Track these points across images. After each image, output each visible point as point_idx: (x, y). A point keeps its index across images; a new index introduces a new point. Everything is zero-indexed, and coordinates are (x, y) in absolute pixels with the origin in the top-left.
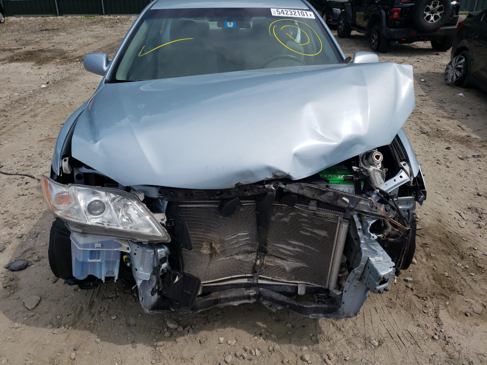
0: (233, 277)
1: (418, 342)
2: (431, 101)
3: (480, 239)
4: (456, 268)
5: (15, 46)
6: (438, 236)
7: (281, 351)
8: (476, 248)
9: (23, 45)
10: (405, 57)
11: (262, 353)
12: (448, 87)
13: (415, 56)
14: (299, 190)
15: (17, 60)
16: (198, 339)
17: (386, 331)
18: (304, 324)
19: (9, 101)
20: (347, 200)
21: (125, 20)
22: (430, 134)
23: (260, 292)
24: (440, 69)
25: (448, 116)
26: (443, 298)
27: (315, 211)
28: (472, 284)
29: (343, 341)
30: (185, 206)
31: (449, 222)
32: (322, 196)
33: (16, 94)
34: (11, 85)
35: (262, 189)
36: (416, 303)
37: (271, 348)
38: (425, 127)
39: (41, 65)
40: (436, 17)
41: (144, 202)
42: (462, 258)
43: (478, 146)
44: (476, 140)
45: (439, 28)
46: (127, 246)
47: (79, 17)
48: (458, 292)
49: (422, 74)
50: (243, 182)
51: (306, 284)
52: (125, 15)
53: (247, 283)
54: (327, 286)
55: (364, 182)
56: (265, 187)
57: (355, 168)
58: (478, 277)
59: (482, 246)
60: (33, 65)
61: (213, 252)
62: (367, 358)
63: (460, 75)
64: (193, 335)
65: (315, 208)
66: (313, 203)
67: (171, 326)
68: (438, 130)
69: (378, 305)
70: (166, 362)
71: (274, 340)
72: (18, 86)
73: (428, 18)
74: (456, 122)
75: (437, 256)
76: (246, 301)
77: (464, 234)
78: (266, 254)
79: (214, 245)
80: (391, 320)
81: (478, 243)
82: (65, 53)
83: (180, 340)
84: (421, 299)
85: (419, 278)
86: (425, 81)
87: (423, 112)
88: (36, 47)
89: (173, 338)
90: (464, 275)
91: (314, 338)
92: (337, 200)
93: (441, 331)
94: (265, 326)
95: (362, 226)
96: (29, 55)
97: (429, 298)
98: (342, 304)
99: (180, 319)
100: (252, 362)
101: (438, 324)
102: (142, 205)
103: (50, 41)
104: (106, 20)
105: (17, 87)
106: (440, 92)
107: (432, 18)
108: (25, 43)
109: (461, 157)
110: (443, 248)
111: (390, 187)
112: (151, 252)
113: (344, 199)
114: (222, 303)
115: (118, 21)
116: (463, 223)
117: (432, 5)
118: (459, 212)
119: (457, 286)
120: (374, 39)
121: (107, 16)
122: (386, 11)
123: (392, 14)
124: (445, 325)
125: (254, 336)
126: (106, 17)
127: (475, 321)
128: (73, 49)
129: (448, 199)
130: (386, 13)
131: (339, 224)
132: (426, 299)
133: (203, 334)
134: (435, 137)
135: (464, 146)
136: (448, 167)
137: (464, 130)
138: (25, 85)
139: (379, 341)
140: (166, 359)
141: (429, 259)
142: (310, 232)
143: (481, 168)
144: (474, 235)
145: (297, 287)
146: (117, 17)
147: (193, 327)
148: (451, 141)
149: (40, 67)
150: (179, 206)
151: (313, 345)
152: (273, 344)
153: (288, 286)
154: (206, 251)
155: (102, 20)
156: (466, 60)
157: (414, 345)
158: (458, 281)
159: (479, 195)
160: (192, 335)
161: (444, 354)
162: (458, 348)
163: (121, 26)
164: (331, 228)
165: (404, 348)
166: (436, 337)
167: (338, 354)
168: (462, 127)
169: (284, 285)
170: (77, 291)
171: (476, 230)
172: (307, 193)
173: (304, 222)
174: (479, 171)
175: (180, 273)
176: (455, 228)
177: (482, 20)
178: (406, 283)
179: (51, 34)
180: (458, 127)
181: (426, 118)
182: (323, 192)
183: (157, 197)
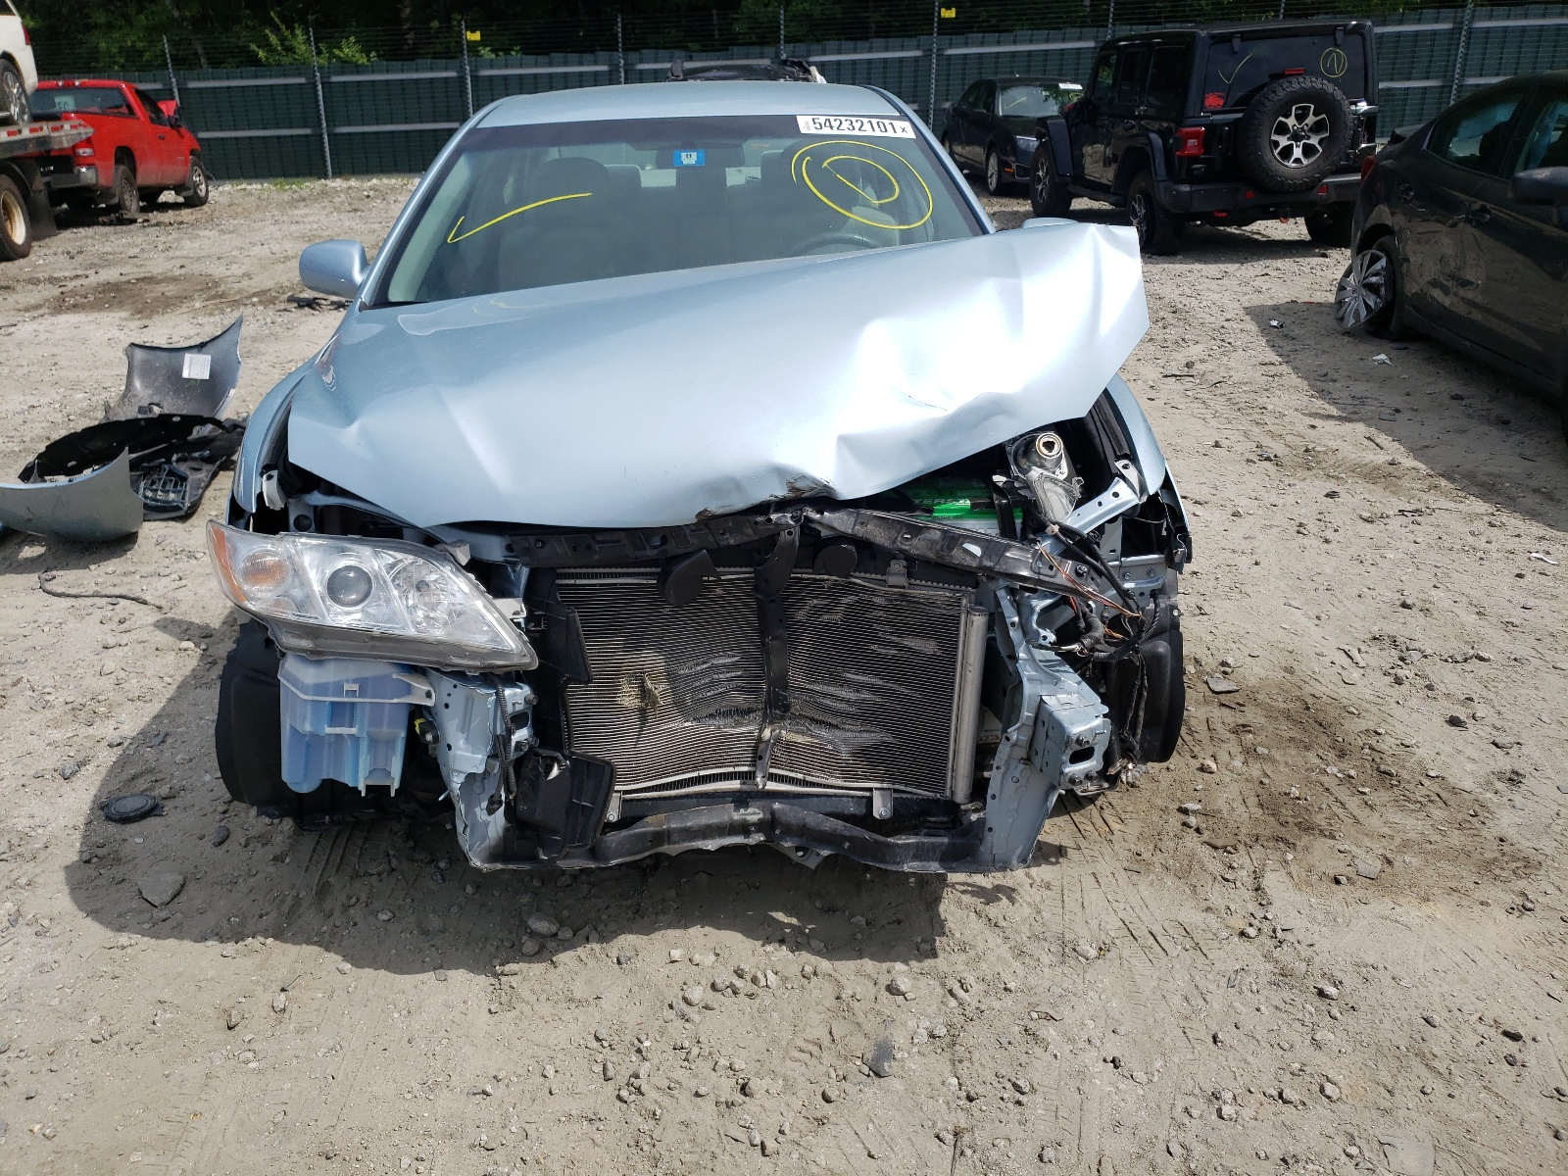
0: (703, 773)
1: (1201, 945)
2: (1294, 376)
3: (1397, 711)
4: (1324, 779)
5: (67, 269)
6: (1282, 705)
7: (834, 974)
8: (1380, 731)
9: (92, 266)
10: (1229, 265)
11: (785, 979)
12: (1346, 339)
13: (1259, 260)
14: (855, 525)
15: (75, 308)
16: (614, 954)
17: (1121, 923)
18: (901, 917)
19: (60, 415)
20: (976, 550)
21: (393, 189)
22: (1284, 461)
23: (773, 813)
24: (1328, 294)
25: (1340, 413)
26: (1281, 845)
27: (904, 587)
28: (1362, 814)
29: (1004, 951)
30: (572, 582)
31: (1314, 672)
32: (915, 541)
33: (80, 396)
34: (63, 373)
35: (762, 523)
36: (1206, 860)
37: (808, 969)
38: (1272, 444)
39: (149, 317)
40: (1308, 150)
41: (469, 567)
42: (1342, 755)
43: (1419, 486)
44: (1414, 474)
45: (1320, 180)
46: (426, 688)
47: (254, 186)
48: (1321, 831)
49: (1275, 308)
50: (716, 507)
51: (896, 791)
52: (395, 175)
53: (739, 792)
54: (948, 793)
55: (1024, 511)
56: (770, 520)
57: (999, 479)
58: (1380, 797)
59: (1398, 726)
60: (125, 319)
61: (647, 705)
62: (1065, 986)
63: (1376, 303)
64: (599, 946)
65: (903, 581)
66: (898, 566)
67: (541, 926)
68: (1307, 450)
69: (1103, 867)
70: (526, 1009)
71: (818, 953)
72: (83, 375)
73: (1287, 152)
74: (1360, 428)
75: (1274, 752)
76: (738, 840)
77: (1354, 699)
78: (785, 712)
79: (649, 684)
80: (1135, 900)
81: (1390, 719)
82: (216, 284)
83: (565, 957)
84: (1221, 851)
85: (1220, 803)
86: (1281, 326)
87: (1270, 407)
88: (132, 271)
89: (545, 953)
90: (1342, 793)
91: (924, 947)
92: (951, 549)
93: (1266, 918)
94: (794, 921)
95: (1019, 614)
96: (111, 291)
97: (1241, 847)
98: (986, 832)
99: (566, 913)
100: (758, 1001)
101: (1261, 904)
102: (463, 575)
103: (171, 254)
104: (336, 191)
105: (82, 378)
106: (1324, 352)
107: (1297, 152)
108: (96, 261)
109: (1366, 515)
110: (1292, 734)
111: (1088, 519)
112: (486, 696)
113: (968, 546)
114: (675, 843)
115: (372, 193)
116: (1355, 675)
117: (1293, 118)
118: (1347, 648)
119: (1320, 820)
120: (1136, 217)
121: (338, 180)
122: (1164, 134)
123: (1182, 143)
124: (1277, 904)
125: (763, 946)
126: (337, 183)
127: (1360, 893)
128: (239, 272)
129: (1318, 618)
130: (1165, 142)
131: (963, 617)
132: (1233, 851)
133: (627, 941)
134: (1299, 469)
135: (1378, 489)
136: (1327, 541)
137: (1381, 448)
138: (104, 372)
139: (1101, 949)
140: (528, 1003)
141: (1250, 760)
142: (896, 645)
143: (1418, 540)
144: (1381, 701)
145: (870, 800)
146: (369, 184)
147: (601, 927)
148: (1343, 475)
149: (145, 322)
150: (558, 582)
151: (920, 961)
152: (814, 959)
153: (848, 796)
154: (628, 699)
155: (324, 193)
156: (1390, 261)
157: (1191, 951)
158: (1324, 806)
159: (1404, 605)
160: (597, 947)
161: (1270, 967)
162: (1305, 953)
163: (384, 205)
164: (947, 632)
165: (1165, 960)
166: (1252, 932)
167: (989, 978)
168: (1378, 441)
169: (835, 796)
170: (283, 861)
171: (1389, 690)
172: (879, 535)
173: (878, 620)
174: (1413, 548)
175: (563, 755)
176: (1331, 686)
177: (1424, 147)
178: (1183, 817)
179: (175, 235)
180: (1366, 442)
181: (1276, 421)
182: (916, 531)
183: (502, 559)
